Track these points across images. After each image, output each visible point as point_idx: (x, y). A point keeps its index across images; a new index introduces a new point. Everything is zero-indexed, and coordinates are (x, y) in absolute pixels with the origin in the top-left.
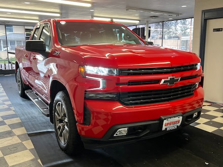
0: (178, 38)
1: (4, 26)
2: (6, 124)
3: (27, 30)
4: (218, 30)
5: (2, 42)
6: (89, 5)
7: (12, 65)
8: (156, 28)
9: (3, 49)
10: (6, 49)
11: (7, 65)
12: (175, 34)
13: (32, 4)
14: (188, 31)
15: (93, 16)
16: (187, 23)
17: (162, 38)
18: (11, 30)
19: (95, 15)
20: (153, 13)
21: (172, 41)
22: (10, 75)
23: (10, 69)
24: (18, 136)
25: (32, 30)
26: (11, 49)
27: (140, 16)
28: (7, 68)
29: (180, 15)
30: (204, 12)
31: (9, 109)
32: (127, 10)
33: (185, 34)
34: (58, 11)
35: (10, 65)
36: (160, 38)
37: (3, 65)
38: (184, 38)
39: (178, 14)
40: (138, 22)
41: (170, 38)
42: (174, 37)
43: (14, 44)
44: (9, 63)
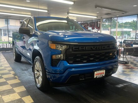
2: (9, 84)
3: (21, 22)
11: (8, 44)
15: (68, 13)
23: (10, 47)
35: (10, 44)
37: (5, 45)
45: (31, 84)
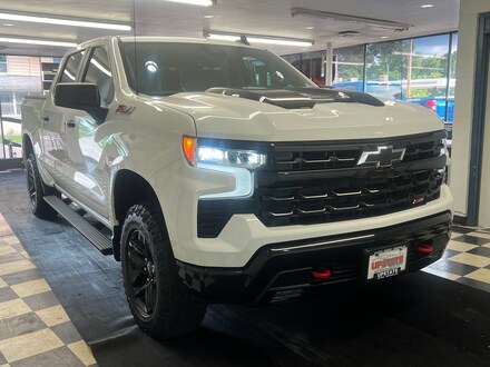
3: (45, 66)
7: (11, 149)
22: (8, 171)
23: (8, 157)
29: (409, 28)
30: (485, 17)
35: (6, 147)
44: (6, 142)
45: (69, 274)
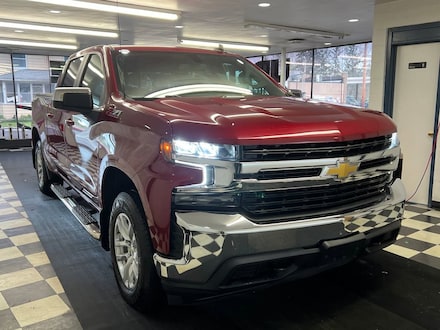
0: (341, 79)
1: (9, 56)
2: (14, 245)
3: (53, 63)
4: (418, 65)
5: (4, 86)
6: (174, 17)
7: (24, 131)
8: (299, 61)
9: (7, 100)
10: (13, 99)
11: (14, 130)
12: (335, 72)
13: (65, 13)
14: (359, 66)
15: (180, 38)
16: (358, 51)
17: (312, 80)
18: (23, 64)
19: (185, 35)
20: (294, 34)
21: (330, 85)
22: (21, 150)
23: (21, 138)
24: (37, 268)
25: (63, 63)
26: (23, 100)
27: (270, 38)
28: (15, 137)
29: (345, 37)
30: (392, 31)
31: (19, 216)
32: (246, 26)
33: (353, 73)
34: (115, 27)
35: (20, 130)
36: (307, 80)
37: (7, 131)
38: (352, 80)
39: (341, 35)
40: (267, 49)
41: (325, 79)
42: (334, 79)
43: (28, 89)
44: (19, 126)
